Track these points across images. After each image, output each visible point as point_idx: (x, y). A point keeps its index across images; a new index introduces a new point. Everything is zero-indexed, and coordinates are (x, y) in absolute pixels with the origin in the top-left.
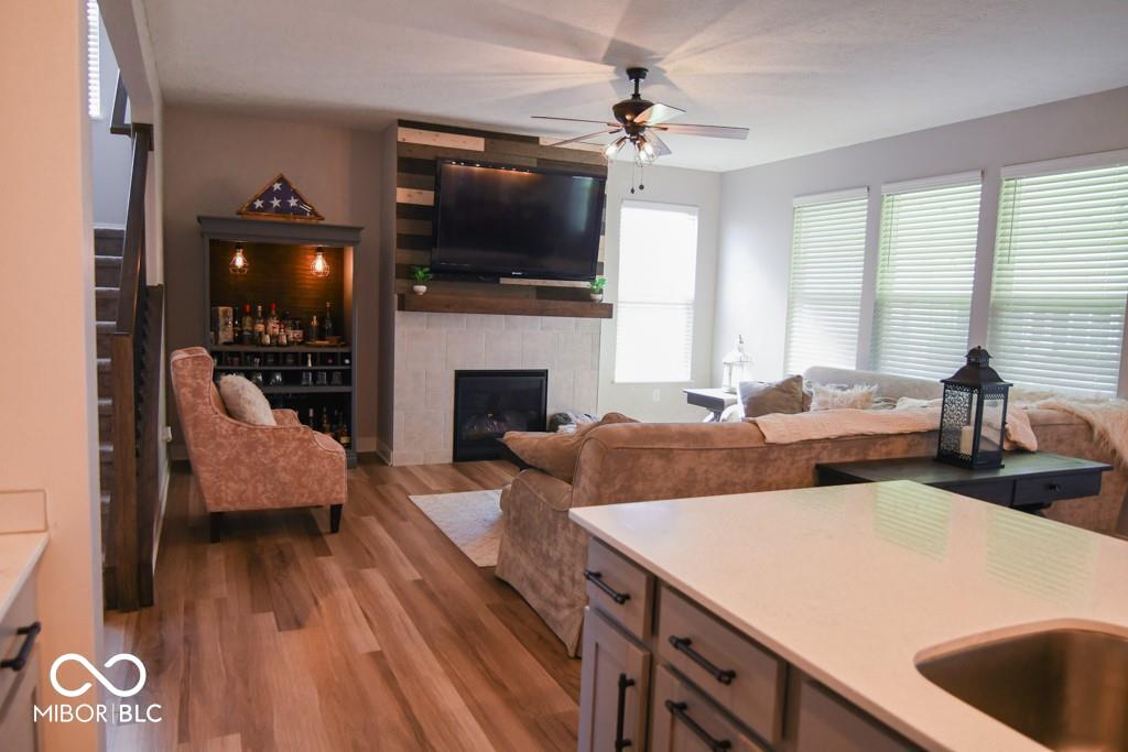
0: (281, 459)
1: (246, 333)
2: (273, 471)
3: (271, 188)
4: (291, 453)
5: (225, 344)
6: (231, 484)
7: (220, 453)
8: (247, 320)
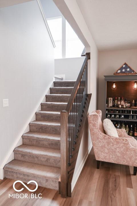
0: (118, 149)
1: (115, 104)
2: (115, 152)
3: (123, 67)
4: (121, 147)
5: (111, 107)
6: (102, 153)
7: (100, 144)
8: (116, 101)
